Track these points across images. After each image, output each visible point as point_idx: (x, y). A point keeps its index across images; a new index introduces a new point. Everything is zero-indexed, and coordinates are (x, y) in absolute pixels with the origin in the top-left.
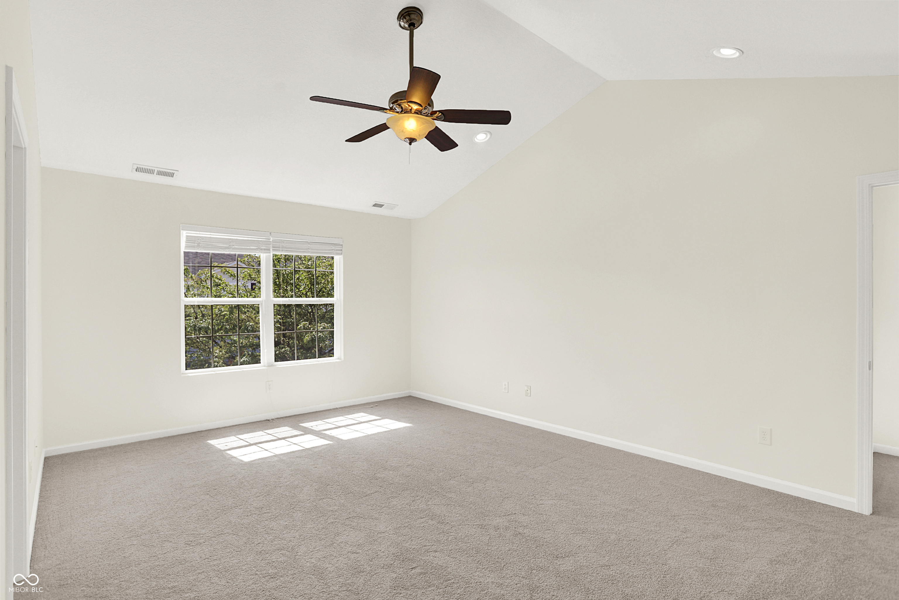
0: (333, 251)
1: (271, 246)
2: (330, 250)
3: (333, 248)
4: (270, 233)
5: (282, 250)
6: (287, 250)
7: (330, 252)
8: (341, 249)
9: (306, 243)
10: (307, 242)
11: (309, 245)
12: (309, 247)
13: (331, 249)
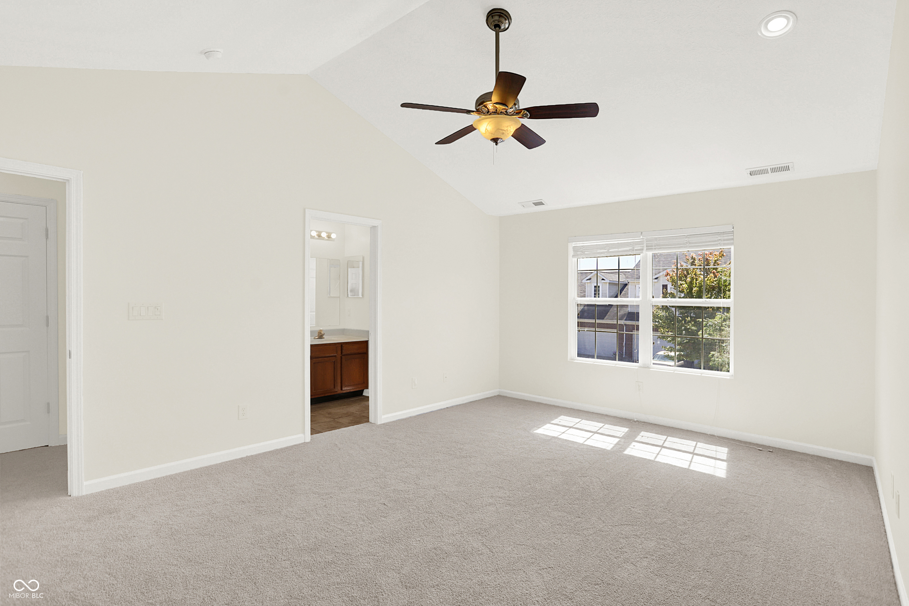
0: (719, 242)
1: (645, 245)
2: (715, 241)
3: (720, 238)
4: (642, 233)
5: (655, 249)
6: (660, 248)
7: (715, 243)
8: (732, 237)
9: (684, 237)
10: (685, 235)
11: (686, 239)
12: (686, 241)
13: (716, 239)
